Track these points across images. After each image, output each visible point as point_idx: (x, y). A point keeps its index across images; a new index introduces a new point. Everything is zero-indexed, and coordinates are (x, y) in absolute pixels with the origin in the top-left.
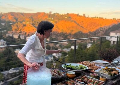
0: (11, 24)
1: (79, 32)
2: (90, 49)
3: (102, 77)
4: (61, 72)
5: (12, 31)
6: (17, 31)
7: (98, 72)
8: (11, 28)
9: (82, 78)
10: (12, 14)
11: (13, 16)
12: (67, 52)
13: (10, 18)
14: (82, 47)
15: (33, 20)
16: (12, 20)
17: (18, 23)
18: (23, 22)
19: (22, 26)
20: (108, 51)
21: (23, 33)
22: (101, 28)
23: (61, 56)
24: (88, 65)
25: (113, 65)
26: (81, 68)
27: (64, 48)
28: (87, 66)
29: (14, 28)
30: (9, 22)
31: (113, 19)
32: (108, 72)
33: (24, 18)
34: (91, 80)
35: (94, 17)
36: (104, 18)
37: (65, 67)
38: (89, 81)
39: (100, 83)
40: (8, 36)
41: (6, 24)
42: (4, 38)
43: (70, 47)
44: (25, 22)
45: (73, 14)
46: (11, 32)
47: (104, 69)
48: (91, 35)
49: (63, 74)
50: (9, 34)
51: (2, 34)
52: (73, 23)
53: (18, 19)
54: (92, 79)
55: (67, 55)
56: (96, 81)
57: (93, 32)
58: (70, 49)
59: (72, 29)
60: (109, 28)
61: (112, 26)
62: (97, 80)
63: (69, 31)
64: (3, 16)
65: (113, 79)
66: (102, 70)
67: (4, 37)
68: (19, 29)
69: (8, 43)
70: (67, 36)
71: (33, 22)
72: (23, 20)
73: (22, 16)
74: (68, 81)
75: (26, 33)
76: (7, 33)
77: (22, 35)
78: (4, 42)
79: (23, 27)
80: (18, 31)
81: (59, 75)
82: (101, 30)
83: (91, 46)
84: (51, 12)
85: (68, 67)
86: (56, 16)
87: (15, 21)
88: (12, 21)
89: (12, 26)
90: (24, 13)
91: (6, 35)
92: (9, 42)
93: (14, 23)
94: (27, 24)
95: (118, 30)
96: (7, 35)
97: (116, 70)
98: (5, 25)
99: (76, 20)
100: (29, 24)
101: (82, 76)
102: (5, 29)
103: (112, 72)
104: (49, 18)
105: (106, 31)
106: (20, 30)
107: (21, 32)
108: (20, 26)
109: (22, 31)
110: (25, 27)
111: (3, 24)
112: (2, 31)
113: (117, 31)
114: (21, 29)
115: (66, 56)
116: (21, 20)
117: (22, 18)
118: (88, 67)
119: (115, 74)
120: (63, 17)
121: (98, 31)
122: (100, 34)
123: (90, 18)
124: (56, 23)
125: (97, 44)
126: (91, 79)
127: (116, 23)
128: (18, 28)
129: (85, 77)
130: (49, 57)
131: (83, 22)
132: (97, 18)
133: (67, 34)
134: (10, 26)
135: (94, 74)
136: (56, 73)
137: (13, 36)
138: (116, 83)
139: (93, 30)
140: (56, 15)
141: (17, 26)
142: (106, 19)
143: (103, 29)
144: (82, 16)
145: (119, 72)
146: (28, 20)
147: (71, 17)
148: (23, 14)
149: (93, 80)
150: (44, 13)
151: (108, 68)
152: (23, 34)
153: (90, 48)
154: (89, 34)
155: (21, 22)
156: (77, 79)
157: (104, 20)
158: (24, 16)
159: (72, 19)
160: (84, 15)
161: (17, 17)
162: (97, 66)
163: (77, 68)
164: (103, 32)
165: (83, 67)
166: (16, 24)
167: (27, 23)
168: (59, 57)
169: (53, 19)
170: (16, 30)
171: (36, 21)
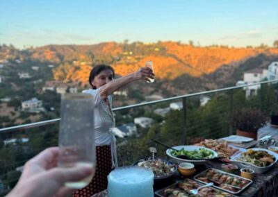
0: (51, 68)
1: (184, 75)
2: (208, 107)
3: (245, 171)
4: (167, 165)
5: (54, 80)
6: (63, 79)
7: (236, 160)
8: (52, 75)
9: (208, 174)
10: (52, 48)
11: (55, 53)
12: (163, 116)
13: (49, 56)
14: (192, 104)
15: (93, 57)
16: (52, 59)
17: (64, 65)
18: (75, 62)
19: (71, 70)
20: (247, 114)
21: (74, 83)
22: (225, 65)
23: (152, 124)
24: (214, 146)
25: (262, 144)
26: (204, 155)
27: (156, 108)
28: (213, 148)
29: (57, 74)
30: (47, 63)
31: (248, 47)
32: (255, 159)
33: (75, 54)
34: (226, 178)
35: (210, 46)
36: (230, 46)
37: (173, 154)
38: (221, 180)
39: (244, 182)
40: (47, 91)
41: (42, 68)
42: (37, 94)
43: (169, 106)
44: (78, 62)
45: (170, 42)
46: (53, 82)
47: (245, 154)
48: (207, 80)
49: (172, 170)
50: (48, 86)
51: (35, 88)
52: (170, 58)
53: (63, 57)
54: (226, 175)
55: (164, 122)
56: (235, 180)
57: (210, 74)
58: (168, 109)
59: (169, 70)
60: (241, 66)
61: (245, 60)
62: (236, 178)
63: (165, 75)
64: (35, 52)
65: (265, 173)
66: (243, 156)
67: (38, 92)
68: (68, 77)
69: (46, 104)
70: (161, 84)
71: (94, 61)
72: (74, 57)
73: (72, 50)
74: (183, 182)
75: (80, 83)
76: (43, 84)
77: (74, 87)
78: (38, 103)
79: (74, 72)
80: (66, 81)
81: (165, 171)
82: (225, 70)
83: (209, 101)
84: (127, 41)
85: (178, 153)
86: (138, 48)
87: (58, 60)
88: (52, 61)
89: (54, 71)
90: (75, 45)
91: (41, 89)
92: (47, 101)
93: (56, 65)
94: (82, 65)
95: (257, 67)
96: (44, 89)
97: (268, 156)
98: (39, 69)
99: (175, 54)
100: (86, 65)
101: (208, 171)
102: (40, 77)
103: (261, 159)
104: (125, 52)
105: (236, 70)
106: (69, 79)
107: (71, 82)
108: (68, 71)
109: (74, 79)
110: (78, 72)
111: (35, 68)
112: (35, 82)
113: (256, 70)
114: (71, 76)
115: (161, 124)
116: (70, 59)
117: (72, 55)
118: (216, 151)
119: (268, 163)
120: (152, 48)
121: (220, 72)
122: (225, 77)
123: (203, 48)
124: (139, 61)
125: (221, 97)
126: (224, 176)
127: (254, 55)
128: (66, 74)
129: (214, 173)
130: (128, 127)
131: (189, 55)
132: (215, 48)
133: (161, 81)
134: (49, 70)
135: (230, 165)
136: (158, 167)
137: (55, 90)
138: (272, 180)
139: (210, 70)
140: (137, 45)
141: (63, 70)
142: (233, 48)
143: (230, 68)
144: (186, 45)
145: (274, 159)
146: (82, 57)
147: (166, 47)
148: (72, 47)
149: (229, 178)
150: (115, 43)
151: (254, 152)
152: (76, 85)
153: (206, 105)
154: (202, 78)
155: (71, 63)
156: (199, 177)
157: (229, 50)
158: (75, 50)
159: (170, 52)
160: (191, 43)
161: (62, 53)
162: (231, 148)
163: (196, 155)
164: (230, 72)
165: (208, 153)
166: (61, 66)
167: (83, 63)
168: (147, 125)
169: (131, 53)
170: (61, 78)
171: (99, 59)
